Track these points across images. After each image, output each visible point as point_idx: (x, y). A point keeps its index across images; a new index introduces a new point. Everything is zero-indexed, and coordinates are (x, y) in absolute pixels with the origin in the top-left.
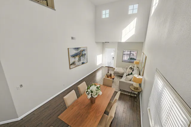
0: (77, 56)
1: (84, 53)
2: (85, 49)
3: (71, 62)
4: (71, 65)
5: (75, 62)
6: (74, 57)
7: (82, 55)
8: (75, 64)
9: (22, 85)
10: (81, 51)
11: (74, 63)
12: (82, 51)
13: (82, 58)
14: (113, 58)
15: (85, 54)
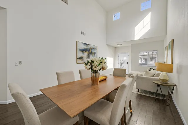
0: (85, 51)
1: (93, 51)
2: (95, 47)
3: (79, 56)
4: (78, 59)
5: (83, 57)
6: (82, 51)
7: (92, 53)
8: (83, 60)
9: (21, 62)
10: (90, 48)
11: (81, 58)
12: (92, 49)
13: (91, 55)
14: (127, 63)
15: (95, 53)
